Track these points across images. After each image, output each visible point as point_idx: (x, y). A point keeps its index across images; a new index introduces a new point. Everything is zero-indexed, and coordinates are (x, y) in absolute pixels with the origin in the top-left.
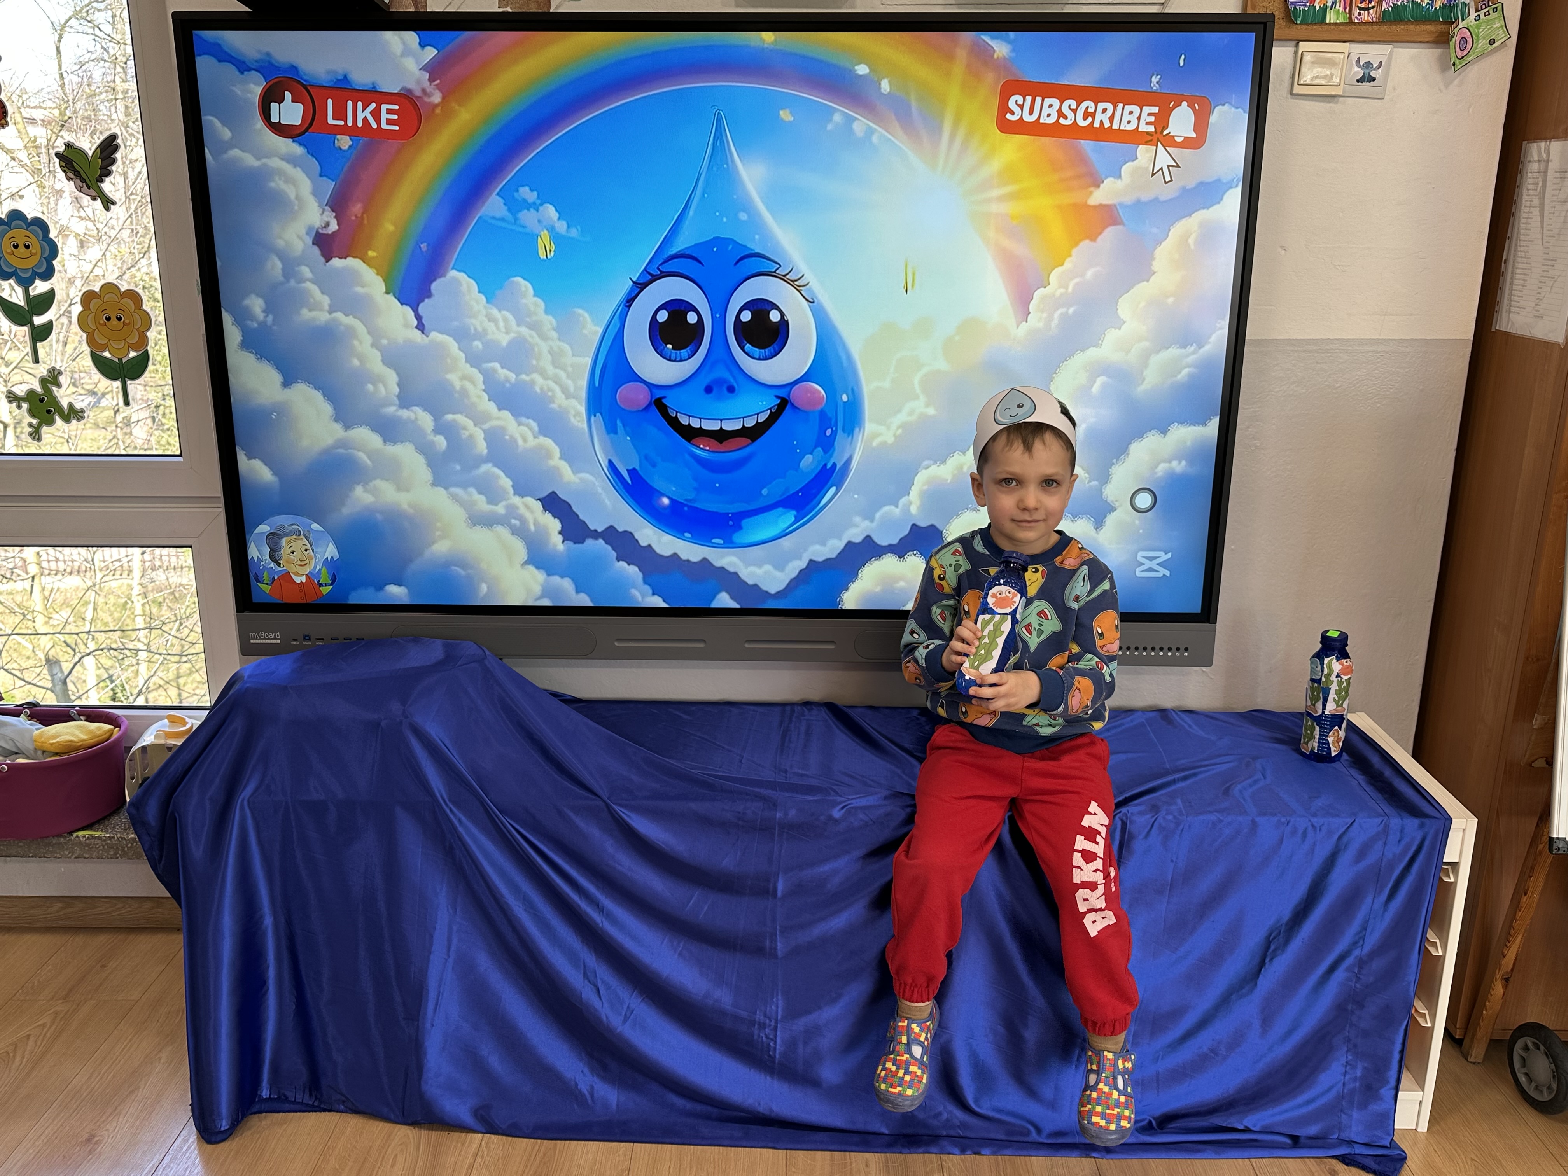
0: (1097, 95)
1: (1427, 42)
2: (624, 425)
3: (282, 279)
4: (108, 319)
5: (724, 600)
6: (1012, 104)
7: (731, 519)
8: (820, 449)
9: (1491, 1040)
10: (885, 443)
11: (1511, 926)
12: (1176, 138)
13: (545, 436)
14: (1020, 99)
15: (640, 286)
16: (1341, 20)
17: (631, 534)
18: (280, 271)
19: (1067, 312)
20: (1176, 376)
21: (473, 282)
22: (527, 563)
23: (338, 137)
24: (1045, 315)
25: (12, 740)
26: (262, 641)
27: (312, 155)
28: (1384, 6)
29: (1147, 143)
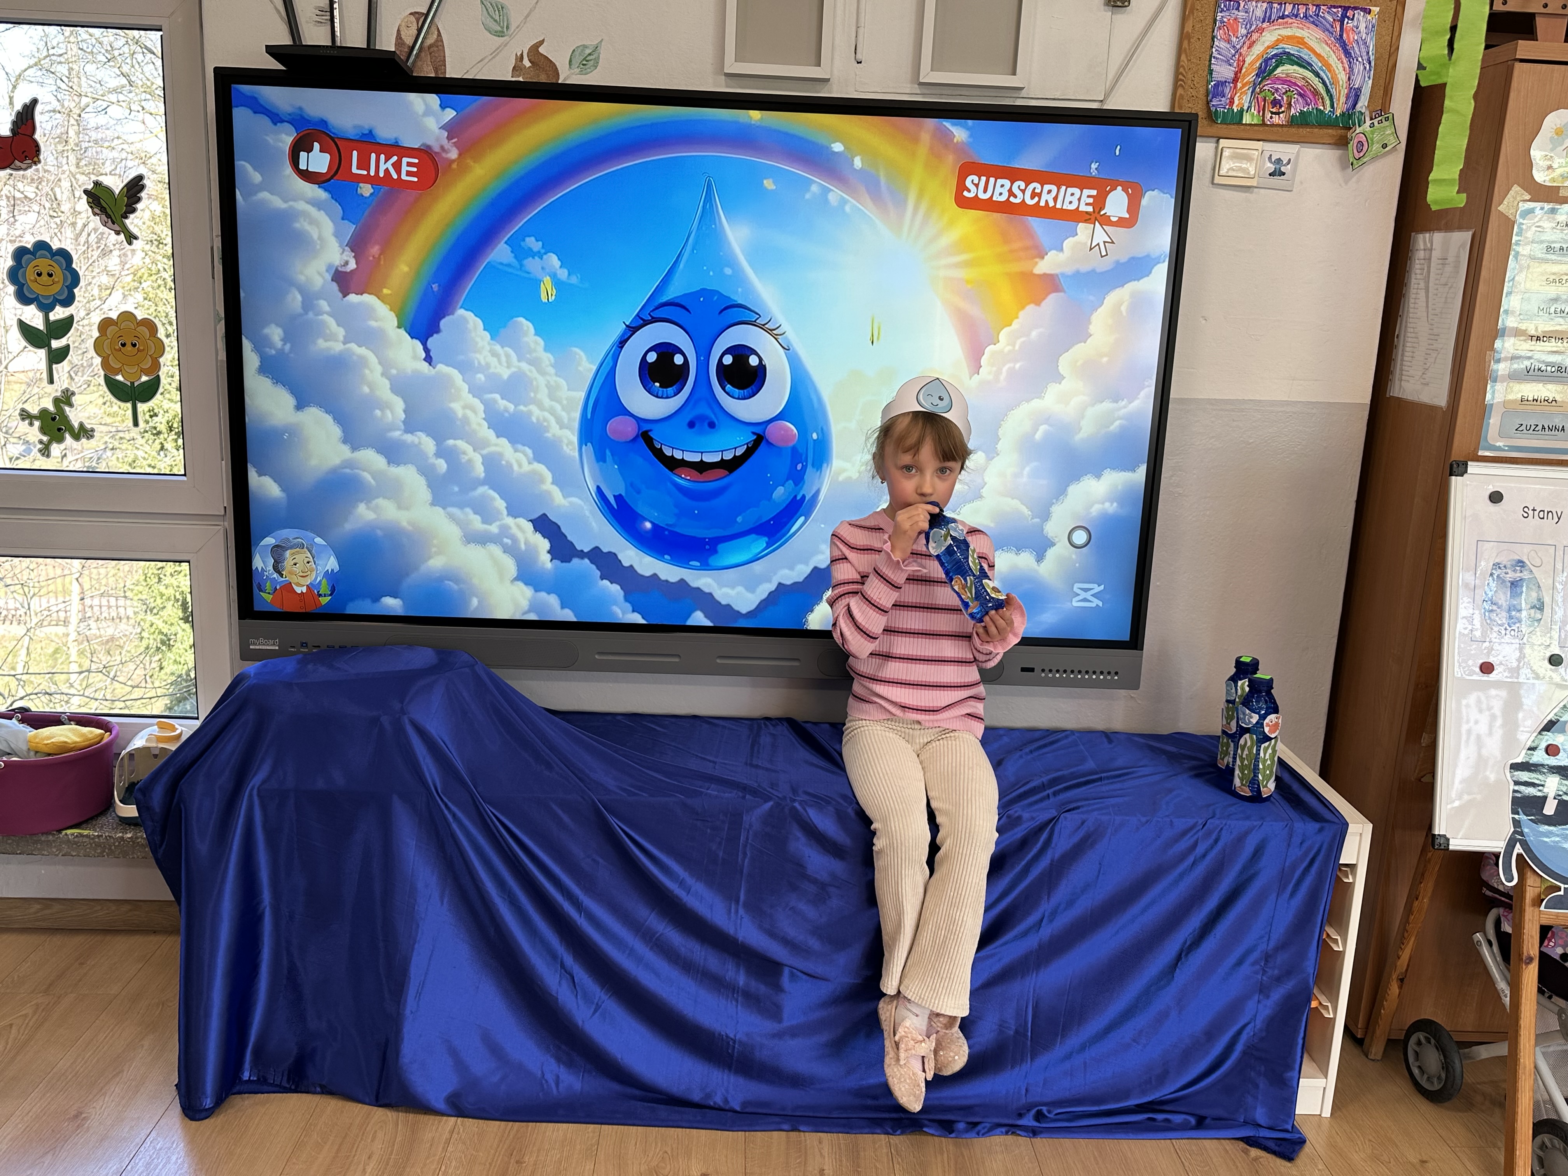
0: (1043, 178)
1: (1329, 144)
2: (612, 455)
3: (299, 310)
4: (123, 345)
5: (699, 618)
6: (968, 183)
7: (707, 543)
8: (791, 482)
9: (1388, 1040)
10: (850, 478)
11: (1405, 930)
12: (1112, 218)
13: (539, 462)
14: (975, 178)
15: (632, 329)
16: (1255, 122)
17: (615, 554)
18: (300, 304)
19: (1014, 367)
20: (1108, 427)
21: (479, 322)
22: (517, 579)
23: (361, 185)
24: (994, 369)
25: (6, 741)
26: (261, 647)
27: (336, 200)
28: (1293, 111)
29: (1086, 221)
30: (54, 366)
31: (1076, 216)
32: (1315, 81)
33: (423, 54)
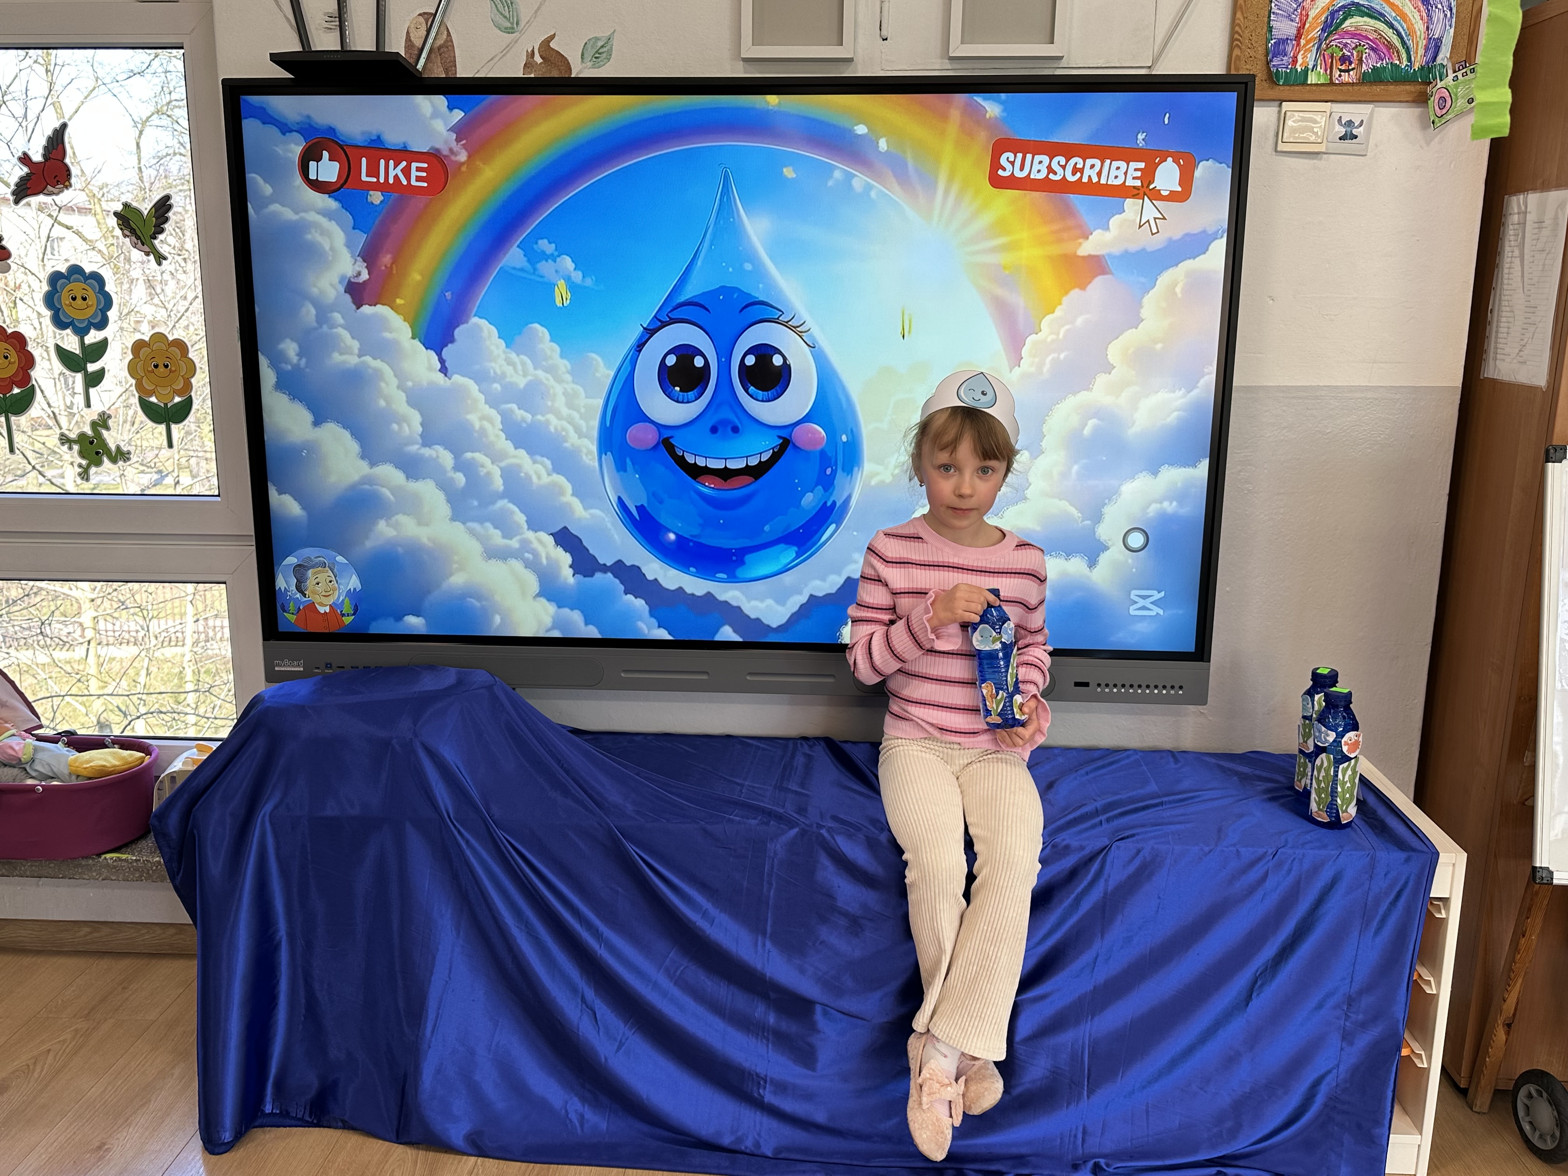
0: (1085, 151)
1: (1407, 102)
2: (633, 464)
3: (315, 324)
4: (156, 366)
5: (727, 634)
6: (1003, 161)
7: (734, 554)
8: (820, 487)
9: (1495, 1090)
10: (883, 482)
11: (1511, 970)
12: (1162, 192)
13: (558, 473)
14: (1011, 156)
15: (650, 332)
16: (1322, 81)
17: (639, 568)
18: (314, 317)
19: (1058, 357)
20: (1165, 420)
21: (493, 329)
22: (539, 595)
23: (371, 192)
24: (1037, 360)
25: (49, 765)
26: (286, 669)
27: (346, 209)
28: (1364, 67)
29: (1134, 196)
30: (91, 390)
31: (1123, 192)
32: (1390, 32)
33: (433, 56)
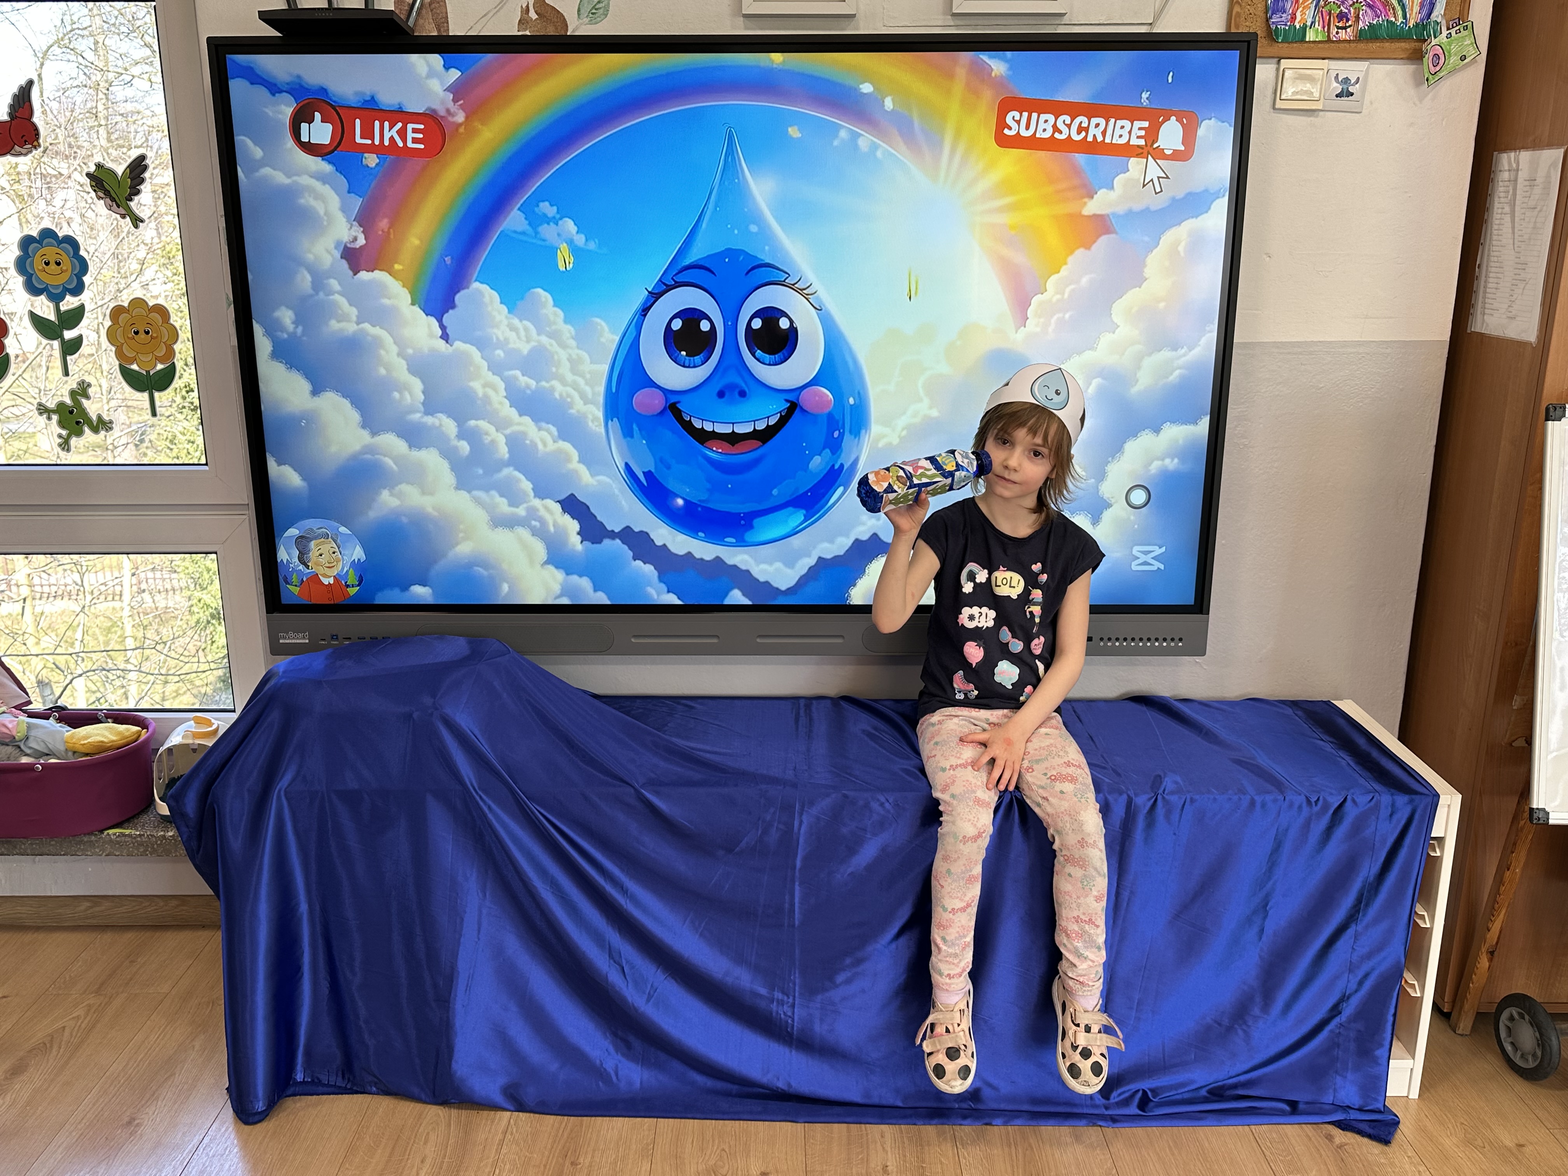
0: (1091, 110)
1: (1402, 59)
2: (640, 430)
3: (311, 292)
4: (136, 333)
5: (736, 597)
6: (1009, 120)
7: (742, 518)
8: (828, 451)
9: (1478, 1013)
10: (890, 444)
11: (1495, 901)
12: (1166, 152)
13: (564, 440)
14: (1016, 114)
15: (655, 296)
16: (1320, 38)
17: (647, 533)
18: (309, 284)
19: (1063, 317)
20: (1167, 378)
21: (495, 294)
22: (547, 562)
23: (366, 155)
24: (1042, 320)
25: (43, 741)
26: (290, 641)
27: (341, 173)
28: (1361, 24)
29: (1138, 155)
30: (68, 358)
31: (1127, 151)
33: (424, 11)
